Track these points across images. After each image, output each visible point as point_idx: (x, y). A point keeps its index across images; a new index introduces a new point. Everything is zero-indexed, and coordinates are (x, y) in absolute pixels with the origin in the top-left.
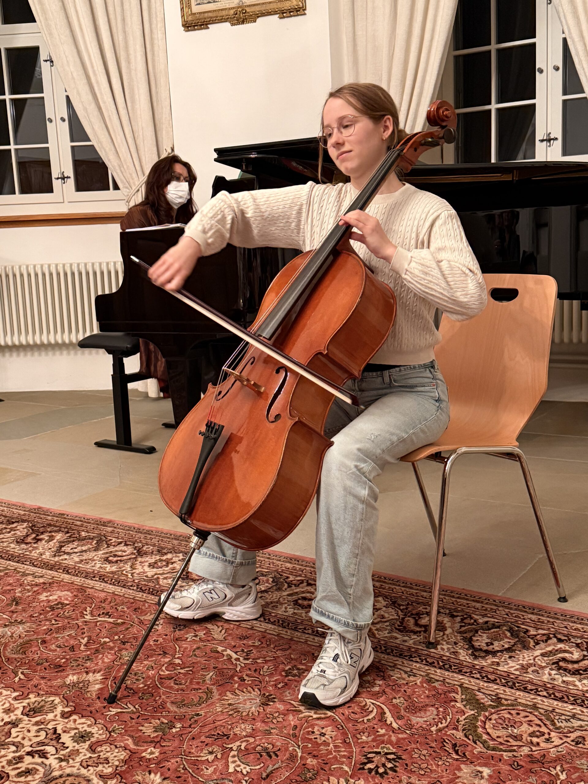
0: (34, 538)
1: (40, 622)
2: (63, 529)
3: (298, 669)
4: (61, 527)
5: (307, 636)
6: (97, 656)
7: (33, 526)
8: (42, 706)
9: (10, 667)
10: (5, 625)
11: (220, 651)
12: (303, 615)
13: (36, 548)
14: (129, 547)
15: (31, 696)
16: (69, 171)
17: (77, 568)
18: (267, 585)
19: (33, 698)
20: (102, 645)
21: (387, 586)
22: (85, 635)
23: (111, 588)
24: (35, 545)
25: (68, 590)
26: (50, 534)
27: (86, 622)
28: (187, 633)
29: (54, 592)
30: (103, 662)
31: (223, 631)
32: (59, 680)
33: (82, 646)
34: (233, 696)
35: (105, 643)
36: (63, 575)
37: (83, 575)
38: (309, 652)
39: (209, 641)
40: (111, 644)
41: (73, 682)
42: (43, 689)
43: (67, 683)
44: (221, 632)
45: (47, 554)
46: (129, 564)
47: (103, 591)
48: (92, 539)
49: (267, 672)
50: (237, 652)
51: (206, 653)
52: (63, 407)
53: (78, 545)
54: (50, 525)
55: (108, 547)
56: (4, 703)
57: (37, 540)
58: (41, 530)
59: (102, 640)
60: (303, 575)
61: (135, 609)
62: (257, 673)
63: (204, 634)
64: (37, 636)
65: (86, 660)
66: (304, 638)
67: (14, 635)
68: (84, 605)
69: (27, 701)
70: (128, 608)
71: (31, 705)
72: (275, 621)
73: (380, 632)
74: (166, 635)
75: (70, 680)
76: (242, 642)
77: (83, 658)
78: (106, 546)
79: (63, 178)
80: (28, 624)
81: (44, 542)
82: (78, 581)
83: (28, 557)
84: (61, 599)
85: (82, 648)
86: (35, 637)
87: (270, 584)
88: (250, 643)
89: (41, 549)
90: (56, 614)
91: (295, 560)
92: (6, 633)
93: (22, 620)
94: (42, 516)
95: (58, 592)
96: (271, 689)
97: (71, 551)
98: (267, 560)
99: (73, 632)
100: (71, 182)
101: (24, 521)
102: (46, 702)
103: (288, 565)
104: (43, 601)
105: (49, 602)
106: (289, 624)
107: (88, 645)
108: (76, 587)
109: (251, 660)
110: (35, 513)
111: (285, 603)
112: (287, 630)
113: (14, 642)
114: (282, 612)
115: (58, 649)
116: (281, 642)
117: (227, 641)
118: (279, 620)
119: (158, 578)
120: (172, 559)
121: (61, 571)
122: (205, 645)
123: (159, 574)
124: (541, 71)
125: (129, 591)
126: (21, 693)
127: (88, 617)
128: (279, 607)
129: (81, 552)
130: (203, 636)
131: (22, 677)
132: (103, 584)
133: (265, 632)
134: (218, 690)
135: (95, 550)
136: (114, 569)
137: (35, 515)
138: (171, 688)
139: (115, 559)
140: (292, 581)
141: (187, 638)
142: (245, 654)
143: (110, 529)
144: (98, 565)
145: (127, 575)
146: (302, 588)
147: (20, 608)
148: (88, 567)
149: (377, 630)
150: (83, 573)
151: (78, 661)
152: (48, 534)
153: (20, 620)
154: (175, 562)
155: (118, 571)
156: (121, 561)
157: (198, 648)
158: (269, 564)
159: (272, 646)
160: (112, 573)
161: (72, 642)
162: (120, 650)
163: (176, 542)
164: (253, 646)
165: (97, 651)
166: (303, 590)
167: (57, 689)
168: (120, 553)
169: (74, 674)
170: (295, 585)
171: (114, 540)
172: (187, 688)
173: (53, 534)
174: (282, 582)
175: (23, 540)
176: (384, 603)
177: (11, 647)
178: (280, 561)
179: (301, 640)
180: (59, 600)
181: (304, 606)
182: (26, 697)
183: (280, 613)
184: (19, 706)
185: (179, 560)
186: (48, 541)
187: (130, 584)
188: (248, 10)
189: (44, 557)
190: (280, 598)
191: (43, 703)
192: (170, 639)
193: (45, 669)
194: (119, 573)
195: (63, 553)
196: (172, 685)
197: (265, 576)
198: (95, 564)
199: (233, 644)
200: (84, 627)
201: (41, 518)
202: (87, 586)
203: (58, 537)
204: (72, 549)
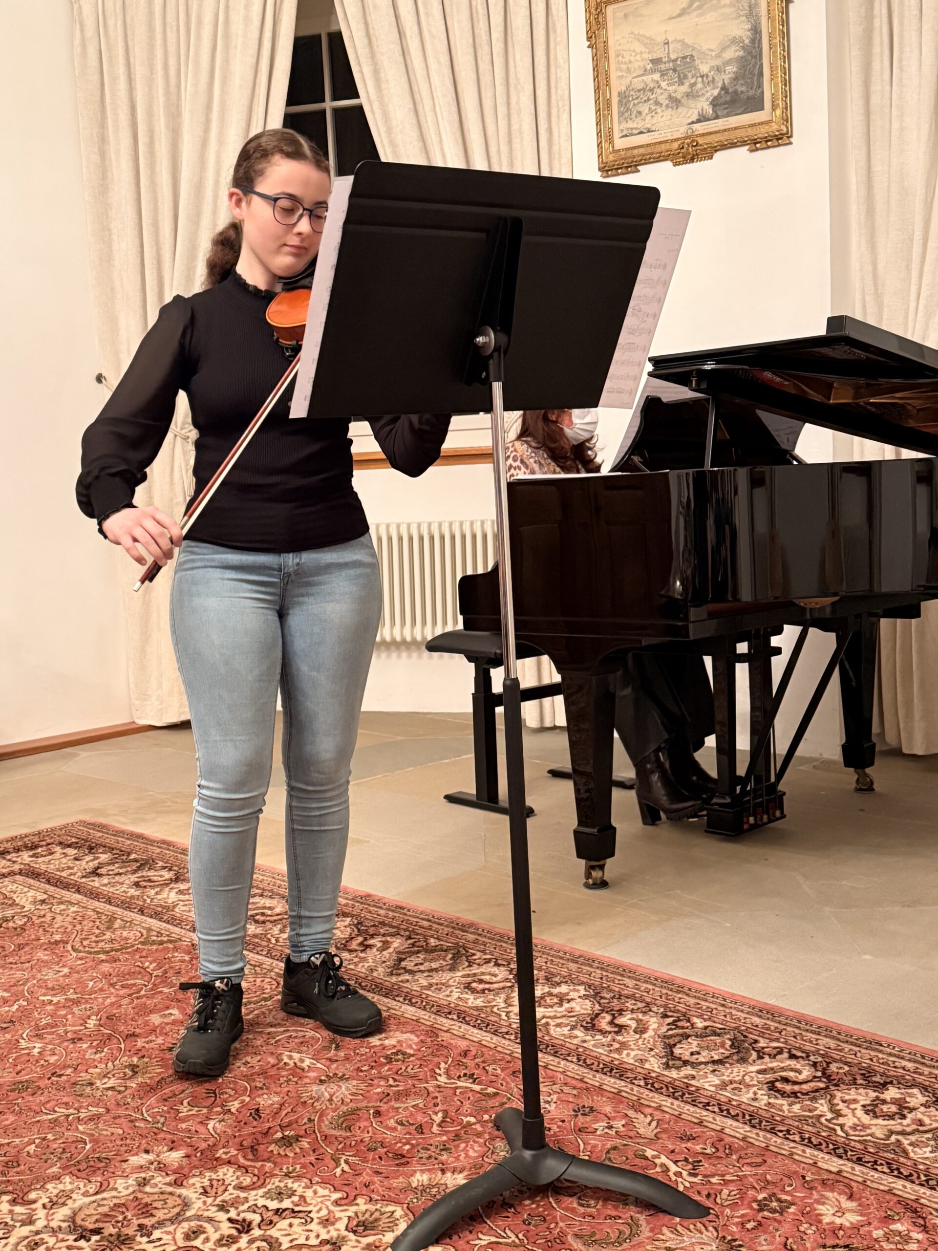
0: (361, 944)
1: (372, 1080)
2: (402, 933)
3: (779, 1200)
4: (399, 929)
5: (792, 1145)
6: (458, 1146)
7: (359, 923)
8: (376, 1220)
9: (329, 1150)
10: (321, 1081)
11: (650, 1157)
12: (786, 1108)
13: (364, 959)
14: (502, 968)
15: (360, 1200)
17: (424, 996)
18: (722, 1051)
19: (362, 1205)
20: (464, 1127)
21: (926, 1071)
22: (437, 1109)
23: (477, 1034)
24: (362, 955)
25: (412, 1032)
26: (383, 939)
27: (439, 1087)
28: (597, 1121)
29: (392, 1033)
30: (467, 1156)
31: (654, 1124)
32: (401, 1179)
33: (435, 1126)
34: (672, 1236)
35: (469, 1124)
36: (404, 1007)
37: (434, 1009)
38: (796, 1172)
39: (631, 1138)
40: (478, 1127)
41: (422, 1185)
42: (378, 1192)
43: (414, 1185)
44: (649, 1124)
45: (380, 970)
46: (503, 996)
47: (463, 1037)
48: (446, 951)
49: (727, 1200)
50: (677, 1161)
51: (627, 1159)
52: (399, 738)
53: (425, 960)
54: (383, 924)
55: (470, 966)
56: (320, 1209)
57: (366, 947)
58: (371, 931)
59: (465, 1120)
60: (782, 1040)
61: (514, 1072)
62: (712, 1199)
63: (623, 1126)
64: (368, 1102)
65: (442, 1150)
66: (786, 1147)
67: (334, 1098)
68: (436, 1059)
69: (354, 1208)
70: (503, 1070)
71: (360, 1215)
72: (737, 1115)
73: (916, 1149)
74: (563, 1121)
75: (418, 1181)
76: (684, 1145)
77: (437, 1147)
78: (467, 964)
80: (355, 1082)
81: (375, 950)
82: (426, 1017)
83: (352, 972)
84: (402, 1046)
85: (435, 1129)
86: (364, 1104)
87: (726, 1049)
88: (698, 1148)
89: (370, 960)
90: (395, 1070)
91: (768, 1013)
92: (322, 1094)
93: (344, 1075)
94: (372, 909)
95: (398, 1034)
96: (735, 1229)
97: (415, 969)
98: (720, 1008)
99: (420, 1102)
101: (345, 915)
102: (382, 1214)
103: (757, 1020)
104: (376, 1046)
105: (384, 1049)
106: (761, 1122)
107: (443, 1125)
108: (423, 1027)
109: (700, 1177)
110: (362, 903)
111: (754, 1086)
112: (758, 1131)
113: (335, 1110)
114: (748, 1099)
115: (399, 1127)
116: (750, 1150)
117: (661, 1141)
118: (744, 1115)
119: (547, 1024)
120: (567, 994)
121: (401, 999)
122: (625, 1145)
123: (549, 1017)
125: (504, 1041)
126: (345, 1195)
127: (443, 1079)
128: (744, 1090)
129: (429, 971)
130: (622, 1129)
131: (346, 1168)
132: (464, 1026)
133: (722, 1131)
134: (648, 1223)
135: (450, 970)
136: (479, 1002)
137: (361, 906)
138: (573, 1210)
139: (481, 986)
140: (763, 1048)
141: (597, 1129)
142: (690, 1166)
143: (472, 937)
144: (456, 995)
145: (500, 1015)
146: (782, 1062)
147: (342, 1054)
148: (440, 997)
149: (911, 1144)
150: (433, 1006)
151: (428, 1150)
152: (380, 938)
153: (340, 1074)
154: (572, 999)
155: (486, 1007)
156: (489, 990)
157: (615, 1148)
158: (725, 1016)
159: (734, 1157)
160: (477, 1009)
161: (420, 1118)
162: (492, 1139)
163: (573, 966)
164: (703, 1153)
165: (457, 1136)
166: (782, 1065)
167: (398, 1193)
168: (487, 978)
169: (423, 1171)
170: (770, 1055)
171: (479, 955)
172: (599, 1214)
173: (389, 939)
174: (747, 1049)
175: (345, 946)
176: (922, 1099)
177: (329, 1117)
178: (742, 1011)
179: (784, 1152)
180: (398, 1048)
181: (785, 1092)
182: (353, 1202)
183: (745, 1100)
184: (343, 1215)
185: (580, 997)
186: (381, 950)
187: (504, 1030)
188: (701, 141)
189: (375, 974)
190: (744, 1076)
191: (377, 1214)
192: (568, 1128)
193: (380, 1158)
194: (489, 1010)
195: (403, 971)
196: (575, 1205)
197: (719, 1035)
198: (451, 992)
199: (671, 1147)
200: (437, 1094)
201: (370, 912)
202: (439, 1027)
203: (395, 945)
204: (416, 965)
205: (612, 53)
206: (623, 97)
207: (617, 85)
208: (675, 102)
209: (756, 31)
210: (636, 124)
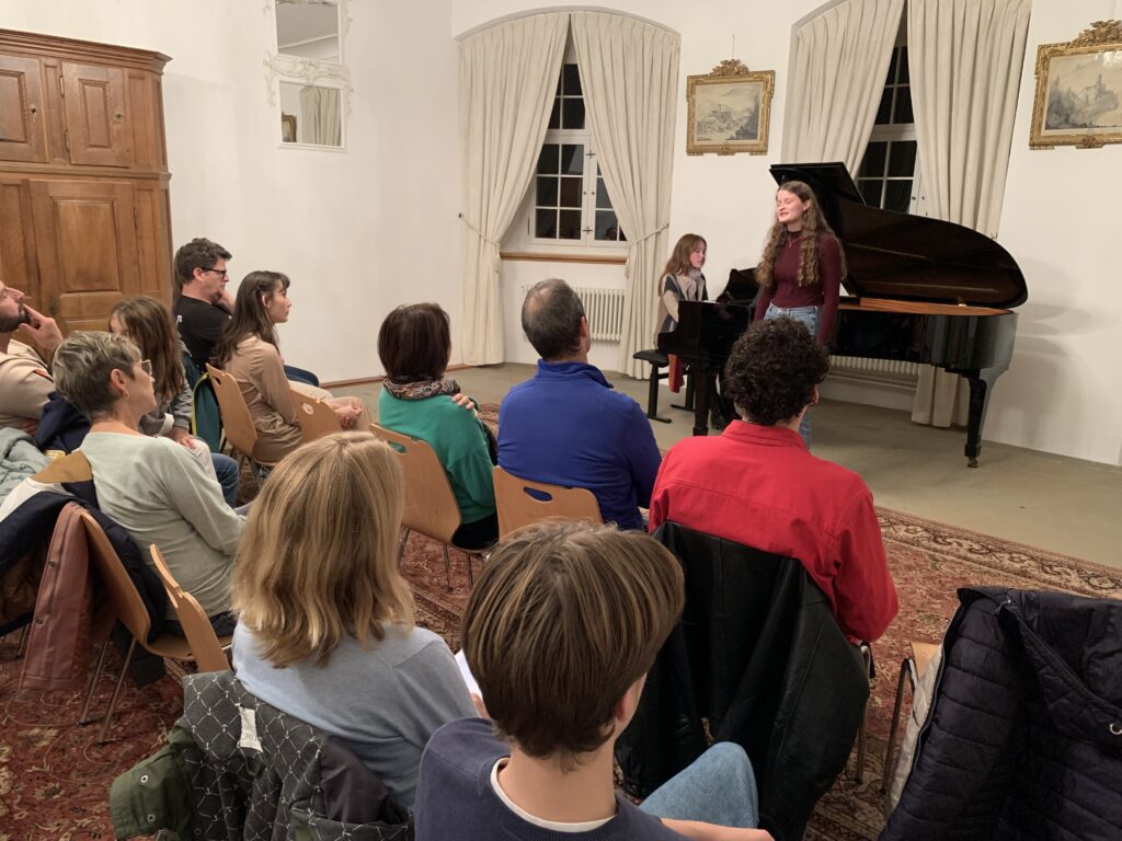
16: (592, 227)
79: (588, 231)
100: (593, 234)
124: (914, 198)
188: (730, 147)
205: (697, 105)
206: (699, 124)
207: (698, 118)
208: (721, 130)
209: (757, 107)
210: (704, 136)
